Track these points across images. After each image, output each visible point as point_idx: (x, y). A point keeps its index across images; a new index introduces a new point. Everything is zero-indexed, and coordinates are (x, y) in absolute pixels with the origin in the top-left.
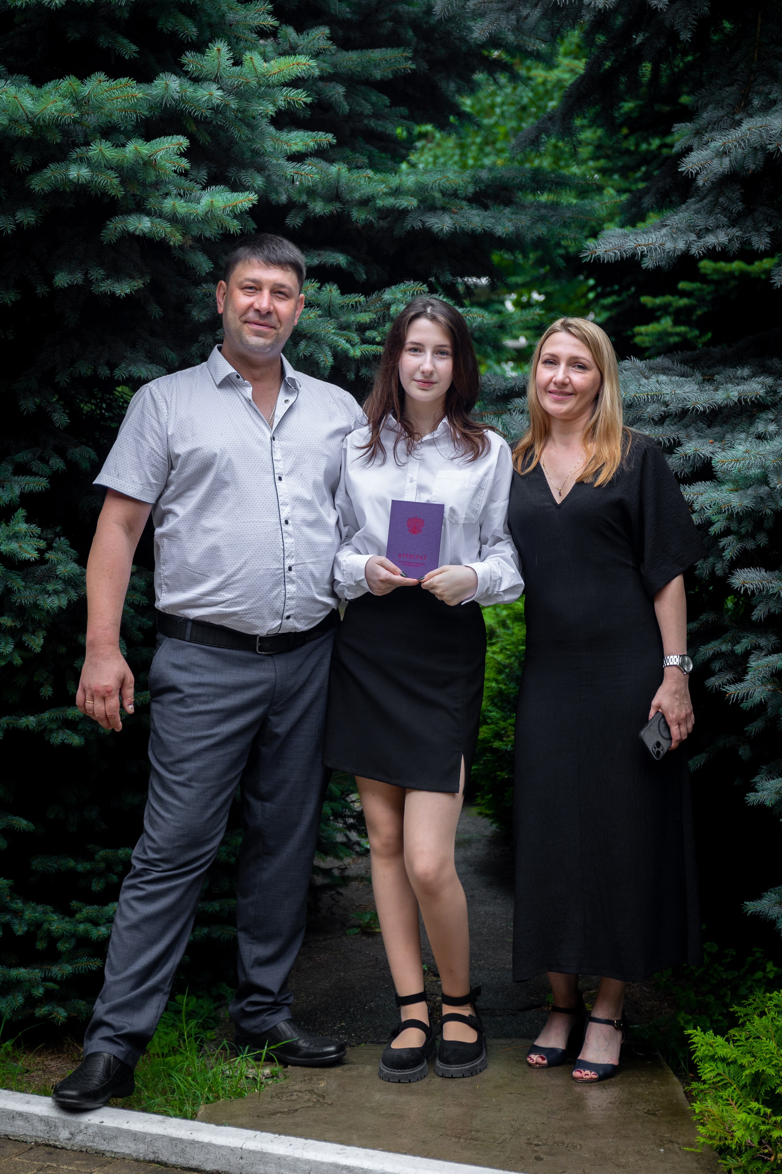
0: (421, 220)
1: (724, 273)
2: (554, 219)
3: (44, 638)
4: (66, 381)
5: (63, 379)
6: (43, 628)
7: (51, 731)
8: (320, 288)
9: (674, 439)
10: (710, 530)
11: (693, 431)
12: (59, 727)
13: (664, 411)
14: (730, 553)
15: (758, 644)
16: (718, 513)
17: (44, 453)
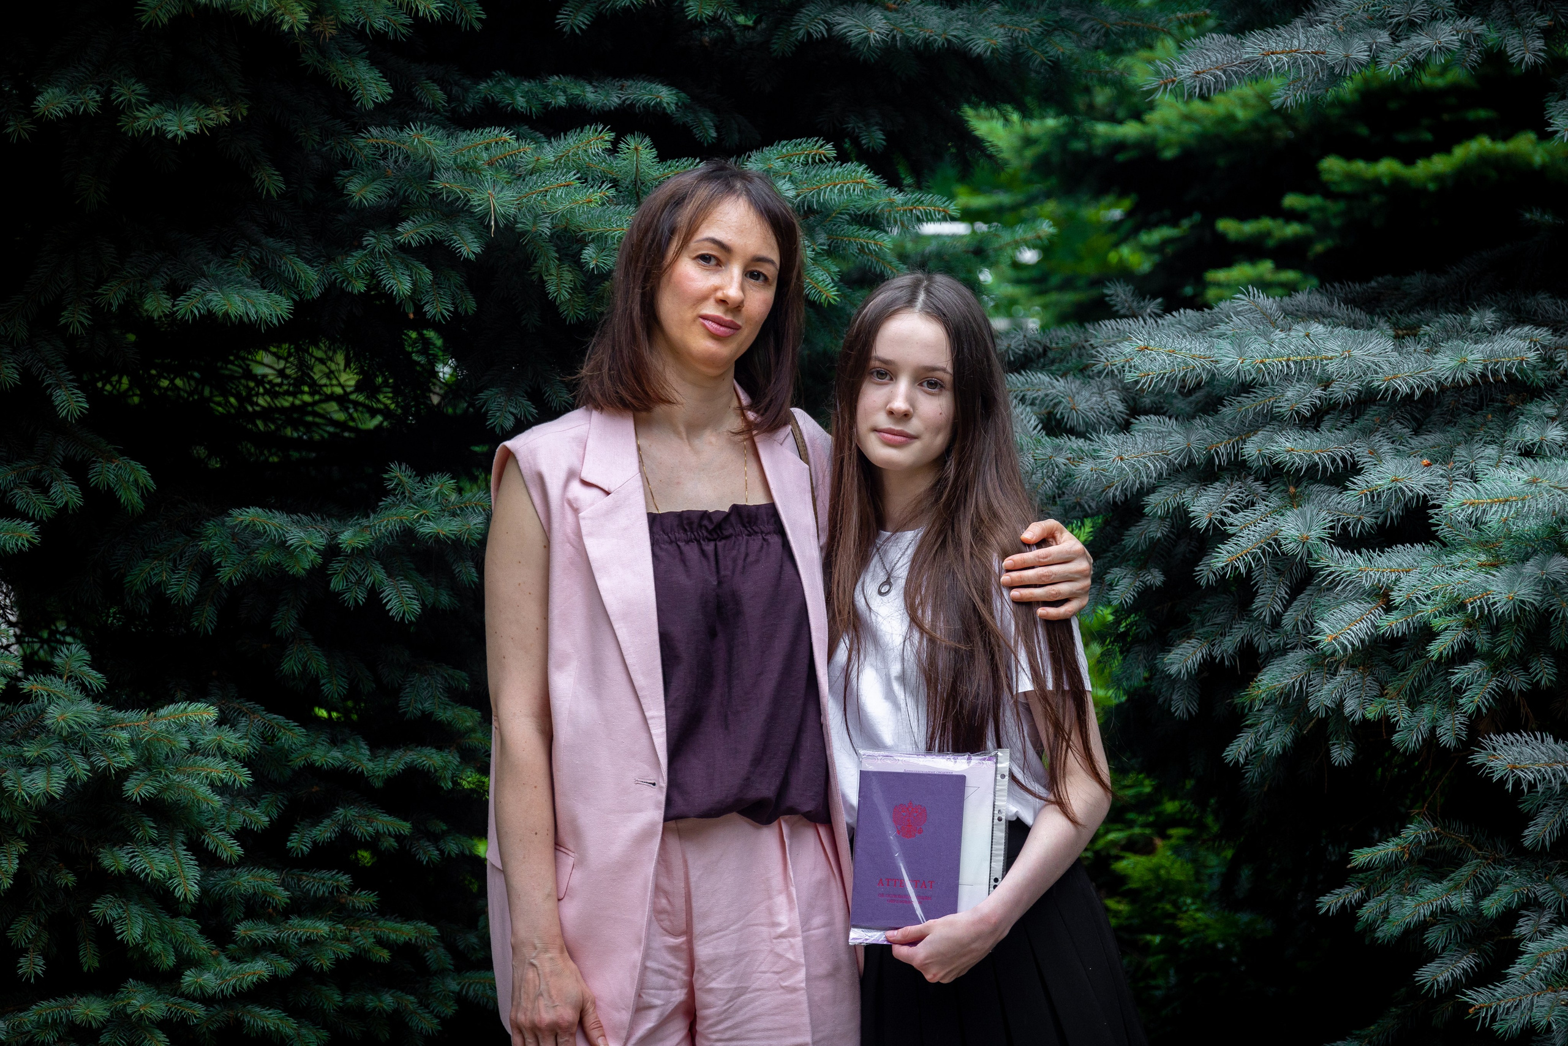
0: (825, 21)
1: (1363, 181)
2: (1086, 26)
3: (21, 857)
4: (81, 323)
5: (76, 318)
6: (20, 836)
8: (615, 143)
9: (1343, 459)
10: (1429, 648)
11: (1384, 442)
12: (60, 1039)
13: (1320, 398)
14: (1474, 699)
15: (1531, 895)
16: (1448, 613)
17: (40, 471)
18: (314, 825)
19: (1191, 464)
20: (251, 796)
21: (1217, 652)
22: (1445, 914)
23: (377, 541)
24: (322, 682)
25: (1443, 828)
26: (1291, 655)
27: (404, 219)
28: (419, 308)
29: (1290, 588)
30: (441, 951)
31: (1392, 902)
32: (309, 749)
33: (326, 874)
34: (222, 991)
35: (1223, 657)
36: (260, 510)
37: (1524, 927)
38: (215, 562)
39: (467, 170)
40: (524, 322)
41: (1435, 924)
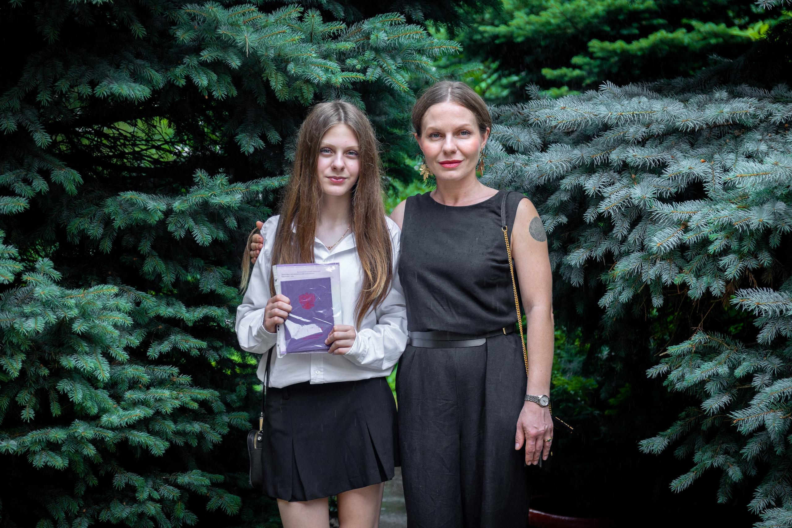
1: (610, 52)
3: (23, 362)
4: (47, 100)
5: (44, 97)
6: (22, 351)
7: (35, 453)
8: (303, 13)
9: (659, 160)
10: (707, 249)
11: (678, 152)
12: (42, 449)
13: (645, 132)
14: (732, 272)
15: (759, 366)
16: (716, 232)
17: (27, 175)
18: (160, 344)
19: (583, 163)
20: (130, 330)
21: (594, 254)
22: (716, 376)
23: (190, 207)
24: (163, 276)
25: (711, 336)
26: (633, 254)
27: (204, 49)
28: (210, 94)
29: (630, 223)
30: (220, 403)
31: (685, 371)
32: (157, 308)
33: (166, 368)
34: (121, 424)
35: (596, 257)
36: (134, 193)
37: (757, 381)
38: (112, 218)
39: (234, 25)
40: (258, 102)
41: (708, 382)
